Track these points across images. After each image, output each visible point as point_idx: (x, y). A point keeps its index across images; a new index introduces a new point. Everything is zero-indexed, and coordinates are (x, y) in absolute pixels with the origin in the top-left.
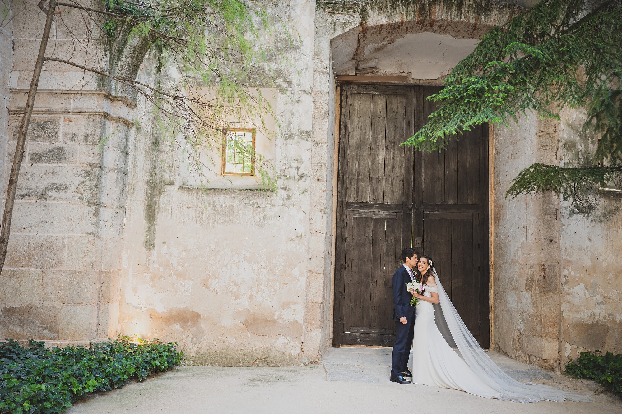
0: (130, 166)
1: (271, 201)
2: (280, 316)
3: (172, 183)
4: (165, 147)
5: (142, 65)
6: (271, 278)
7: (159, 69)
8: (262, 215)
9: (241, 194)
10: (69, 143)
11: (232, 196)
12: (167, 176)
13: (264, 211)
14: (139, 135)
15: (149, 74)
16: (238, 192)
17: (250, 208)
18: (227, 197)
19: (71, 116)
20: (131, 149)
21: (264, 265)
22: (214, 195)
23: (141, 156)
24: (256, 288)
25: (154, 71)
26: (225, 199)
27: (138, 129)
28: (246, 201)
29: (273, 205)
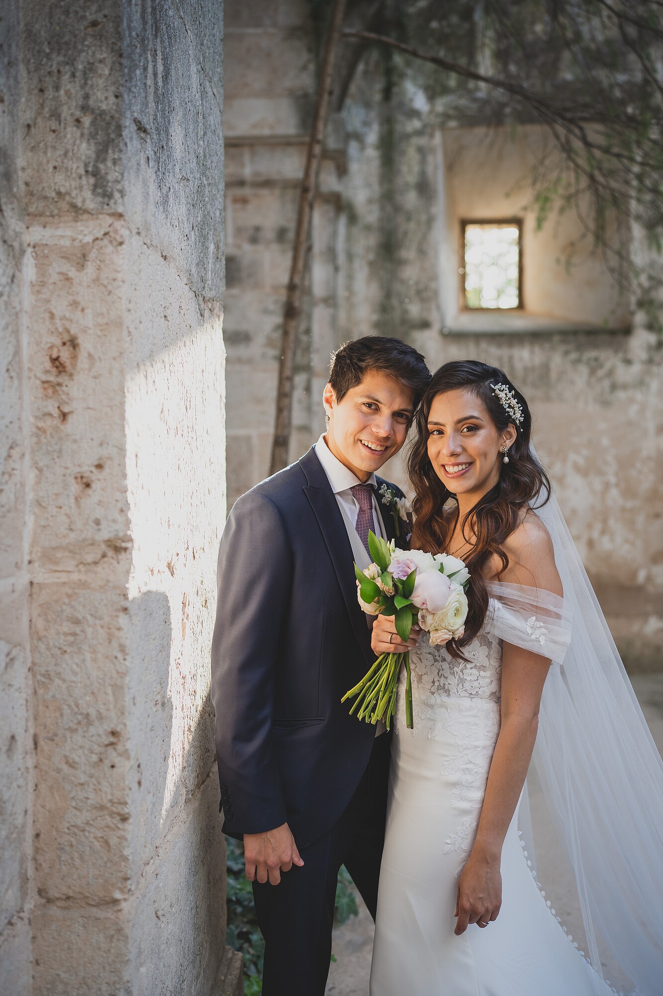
0: (342, 293)
1: (626, 351)
2: (649, 578)
3: (425, 325)
4: (408, 253)
5: (353, 89)
6: (629, 504)
7: (387, 93)
8: (606, 383)
9: (564, 342)
10: (247, 247)
11: (547, 345)
12: (414, 310)
13: (611, 373)
14: (355, 231)
15: (367, 105)
16: (556, 338)
17: (584, 370)
18: (537, 349)
19: (247, 191)
20: (341, 258)
21: (613, 480)
22: (510, 345)
23: (361, 273)
24: (598, 526)
25: (377, 97)
26: (532, 353)
27: (353, 219)
28: (574, 356)
29: (628, 362)
